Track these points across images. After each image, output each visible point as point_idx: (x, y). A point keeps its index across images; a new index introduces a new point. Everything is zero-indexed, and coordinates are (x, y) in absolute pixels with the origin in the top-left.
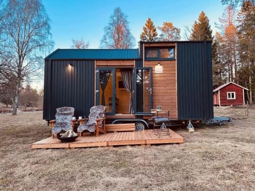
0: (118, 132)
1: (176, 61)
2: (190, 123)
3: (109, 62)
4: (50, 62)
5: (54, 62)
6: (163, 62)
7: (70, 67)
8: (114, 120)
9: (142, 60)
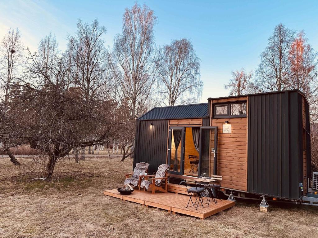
0: (179, 194)
1: (247, 118)
2: (264, 199)
3: (180, 120)
4: (139, 122)
5: (142, 122)
6: (232, 120)
7: (151, 126)
8: (182, 181)
9: (209, 118)
